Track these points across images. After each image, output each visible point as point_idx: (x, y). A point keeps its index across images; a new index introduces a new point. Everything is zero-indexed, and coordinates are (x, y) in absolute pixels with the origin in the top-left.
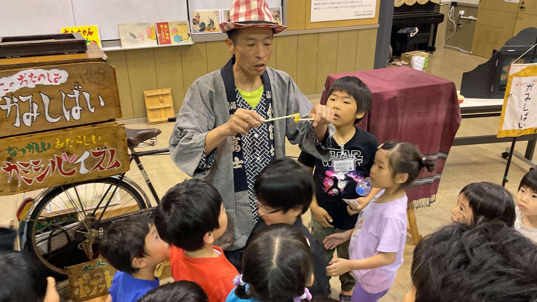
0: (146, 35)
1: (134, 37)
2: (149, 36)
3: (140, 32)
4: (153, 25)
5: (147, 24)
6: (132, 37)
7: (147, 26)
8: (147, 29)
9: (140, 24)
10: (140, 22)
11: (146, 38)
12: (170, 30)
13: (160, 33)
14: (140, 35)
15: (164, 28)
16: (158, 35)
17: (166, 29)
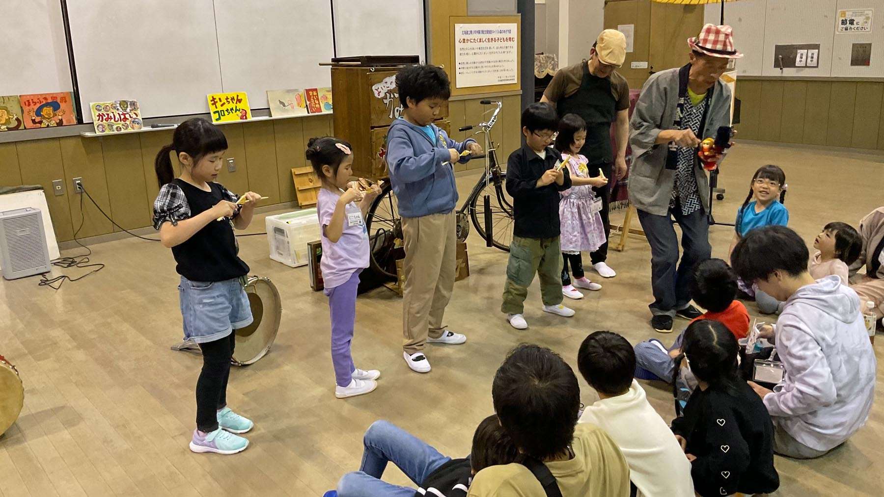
0: (295, 103)
1: (284, 106)
2: (299, 105)
3: (289, 99)
4: (302, 91)
5: (296, 90)
6: (282, 105)
7: (297, 93)
8: (296, 95)
9: (289, 91)
10: (289, 89)
11: (296, 107)
12: (319, 97)
13: (309, 100)
14: (290, 102)
15: (313, 95)
16: (308, 103)
17: (315, 96)
